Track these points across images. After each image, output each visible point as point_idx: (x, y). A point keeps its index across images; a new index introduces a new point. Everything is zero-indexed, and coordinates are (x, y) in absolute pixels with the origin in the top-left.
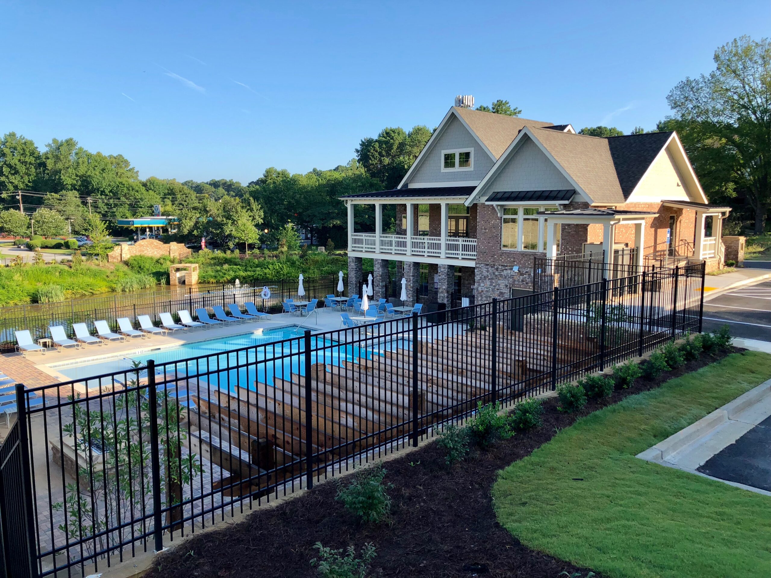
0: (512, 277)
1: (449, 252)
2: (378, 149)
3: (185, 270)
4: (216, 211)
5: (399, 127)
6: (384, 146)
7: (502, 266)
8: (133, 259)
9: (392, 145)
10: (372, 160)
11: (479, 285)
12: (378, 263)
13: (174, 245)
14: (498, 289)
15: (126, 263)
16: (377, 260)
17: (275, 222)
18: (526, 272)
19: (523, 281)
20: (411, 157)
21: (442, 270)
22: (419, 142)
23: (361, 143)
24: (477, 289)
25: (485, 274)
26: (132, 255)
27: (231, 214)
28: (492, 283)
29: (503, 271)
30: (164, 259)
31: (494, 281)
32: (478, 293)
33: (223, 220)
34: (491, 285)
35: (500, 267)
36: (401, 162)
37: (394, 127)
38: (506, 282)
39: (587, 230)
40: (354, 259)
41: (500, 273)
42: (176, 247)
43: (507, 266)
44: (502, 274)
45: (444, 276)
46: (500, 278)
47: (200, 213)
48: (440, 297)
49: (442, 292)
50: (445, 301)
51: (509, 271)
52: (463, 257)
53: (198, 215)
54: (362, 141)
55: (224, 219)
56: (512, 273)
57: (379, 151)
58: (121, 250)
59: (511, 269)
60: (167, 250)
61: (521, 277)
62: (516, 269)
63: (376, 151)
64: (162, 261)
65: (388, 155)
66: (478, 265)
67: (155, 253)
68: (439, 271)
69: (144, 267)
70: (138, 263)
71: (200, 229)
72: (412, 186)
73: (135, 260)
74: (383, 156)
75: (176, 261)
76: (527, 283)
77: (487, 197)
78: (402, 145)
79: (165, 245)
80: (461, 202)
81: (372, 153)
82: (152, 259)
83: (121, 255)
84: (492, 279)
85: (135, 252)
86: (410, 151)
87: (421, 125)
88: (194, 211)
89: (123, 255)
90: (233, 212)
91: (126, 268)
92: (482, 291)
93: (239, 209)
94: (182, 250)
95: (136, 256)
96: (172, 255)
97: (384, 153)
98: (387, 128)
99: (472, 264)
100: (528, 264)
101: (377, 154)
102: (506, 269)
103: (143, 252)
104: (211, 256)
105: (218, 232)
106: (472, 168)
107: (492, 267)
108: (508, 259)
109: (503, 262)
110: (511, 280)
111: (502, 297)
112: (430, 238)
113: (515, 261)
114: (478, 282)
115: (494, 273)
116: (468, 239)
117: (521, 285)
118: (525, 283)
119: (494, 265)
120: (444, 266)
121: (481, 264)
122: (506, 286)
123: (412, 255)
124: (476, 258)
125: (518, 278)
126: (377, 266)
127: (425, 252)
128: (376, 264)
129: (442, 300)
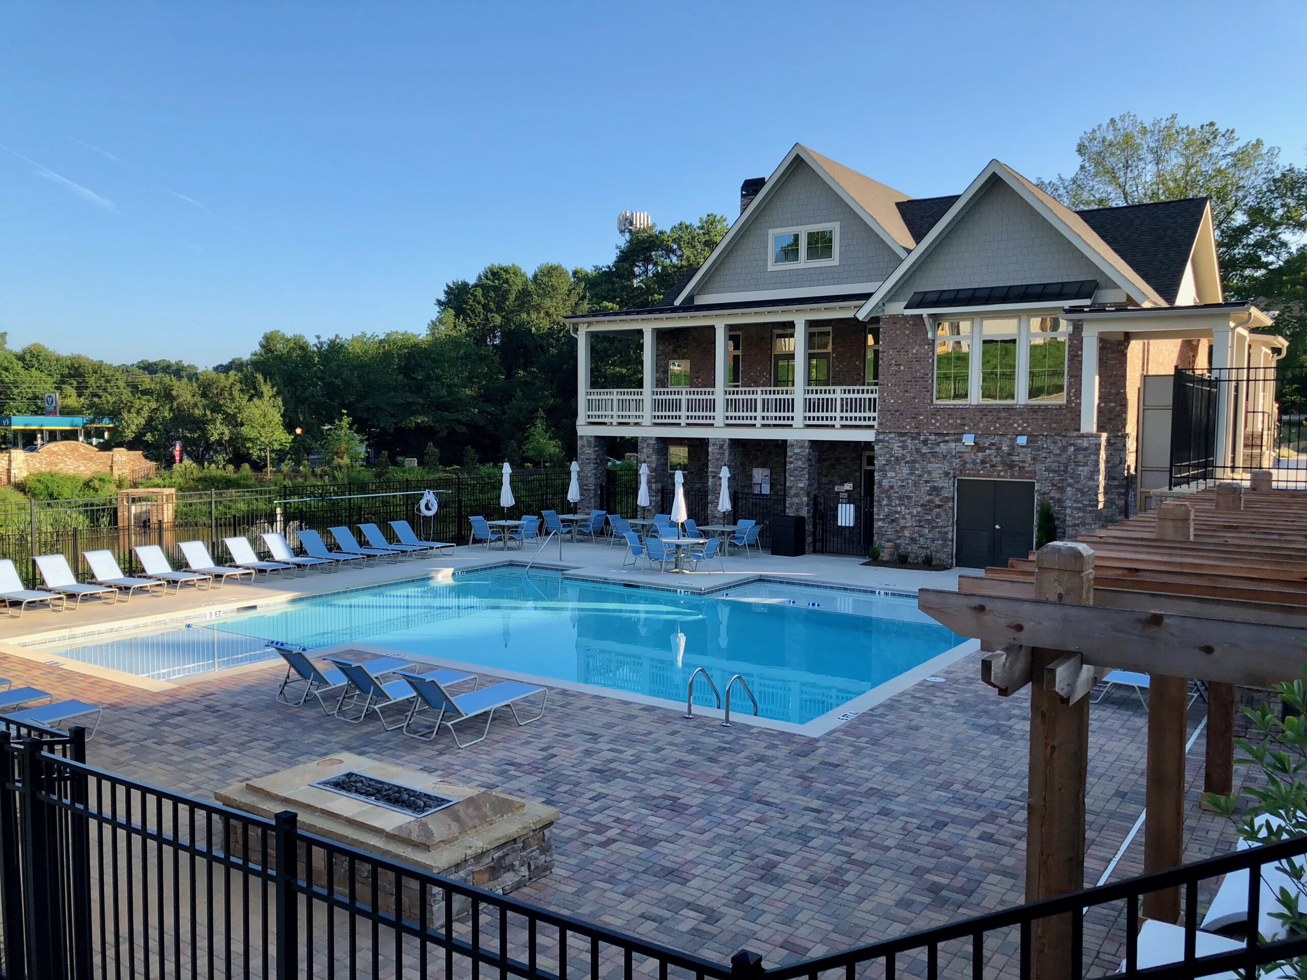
0: (960, 455)
1: (812, 414)
2: (482, 299)
3: (146, 499)
4: (189, 397)
5: (513, 265)
6: (492, 294)
7: (936, 434)
8: (35, 478)
9: (507, 292)
10: (470, 318)
11: (885, 476)
12: (648, 445)
13: (121, 455)
14: (927, 482)
15: (21, 487)
16: (645, 439)
17: (304, 418)
18: (992, 444)
19: (983, 462)
20: (542, 315)
21: (796, 451)
22: (554, 290)
23: (446, 289)
24: (880, 483)
25: (897, 450)
26: (33, 471)
27: (221, 402)
28: (913, 469)
29: (938, 444)
30: (100, 480)
31: (917, 466)
32: (882, 492)
33: (205, 415)
34: (911, 474)
35: (933, 437)
36: (522, 324)
37: (505, 263)
38: (946, 467)
39: (1125, 355)
40: (592, 440)
41: (931, 448)
42: (124, 458)
43: (947, 435)
44: (937, 450)
45: (800, 463)
46: (932, 460)
47: (157, 401)
48: (792, 504)
49: (796, 495)
50: (804, 513)
51: (953, 445)
52: (844, 423)
53: (154, 405)
54: (448, 287)
55: (208, 412)
56: (960, 448)
57: (483, 302)
58: (10, 461)
59: (960, 440)
60: (105, 463)
61: (980, 454)
62: (969, 440)
63: (479, 303)
64: (96, 483)
65: (499, 309)
66: (881, 437)
67: (82, 468)
68: (789, 454)
69: (60, 494)
70: (47, 487)
71: (159, 430)
72: (700, 300)
73: (39, 481)
74: (492, 311)
75: (126, 483)
76: (993, 466)
77: (906, 303)
78: (524, 294)
79: (101, 453)
80: (848, 315)
81: (471, 306)
82: (72, 479)
83: (9, 471)
84: (914, 461)
85: (38, 465)
86: (538, 305)
87: (554, 262)
88: (145, 397)
89: (12, 471)
90: (225, 399)
91: (19, 497)
92: (891, 487)
93: (236, 393)
94: (138, 463)
95: (41, 474)
96: (116, 473)
97: (492, 306)
98: (492, 265)
99: (867, 436)
100: (996, 428)
101: (479, 308)
102: (947, 441)
103: (56, 465)
104: (197, 473)
105: (196, 435)
106: (834, 261)
107: (913, 439)
108: (951, 421)
109: (939, 428)
110: (956, 462)
111: (937, 496)
112: (772, 389)
113: (965, 425)
114: (882, 470)
115: (918, 451)
116: (856, 388)
117: (979, 470)
118: (988, 465)
119: (919, 434)
120: (800, 443)
121: (890, 433)
122: (947, 474)
123: (728, 425)
124: (875, 423)
125: (973, 457)
126: (645, 450)
127: (755, 418)
128: (643, 448)
129: (797, 511)
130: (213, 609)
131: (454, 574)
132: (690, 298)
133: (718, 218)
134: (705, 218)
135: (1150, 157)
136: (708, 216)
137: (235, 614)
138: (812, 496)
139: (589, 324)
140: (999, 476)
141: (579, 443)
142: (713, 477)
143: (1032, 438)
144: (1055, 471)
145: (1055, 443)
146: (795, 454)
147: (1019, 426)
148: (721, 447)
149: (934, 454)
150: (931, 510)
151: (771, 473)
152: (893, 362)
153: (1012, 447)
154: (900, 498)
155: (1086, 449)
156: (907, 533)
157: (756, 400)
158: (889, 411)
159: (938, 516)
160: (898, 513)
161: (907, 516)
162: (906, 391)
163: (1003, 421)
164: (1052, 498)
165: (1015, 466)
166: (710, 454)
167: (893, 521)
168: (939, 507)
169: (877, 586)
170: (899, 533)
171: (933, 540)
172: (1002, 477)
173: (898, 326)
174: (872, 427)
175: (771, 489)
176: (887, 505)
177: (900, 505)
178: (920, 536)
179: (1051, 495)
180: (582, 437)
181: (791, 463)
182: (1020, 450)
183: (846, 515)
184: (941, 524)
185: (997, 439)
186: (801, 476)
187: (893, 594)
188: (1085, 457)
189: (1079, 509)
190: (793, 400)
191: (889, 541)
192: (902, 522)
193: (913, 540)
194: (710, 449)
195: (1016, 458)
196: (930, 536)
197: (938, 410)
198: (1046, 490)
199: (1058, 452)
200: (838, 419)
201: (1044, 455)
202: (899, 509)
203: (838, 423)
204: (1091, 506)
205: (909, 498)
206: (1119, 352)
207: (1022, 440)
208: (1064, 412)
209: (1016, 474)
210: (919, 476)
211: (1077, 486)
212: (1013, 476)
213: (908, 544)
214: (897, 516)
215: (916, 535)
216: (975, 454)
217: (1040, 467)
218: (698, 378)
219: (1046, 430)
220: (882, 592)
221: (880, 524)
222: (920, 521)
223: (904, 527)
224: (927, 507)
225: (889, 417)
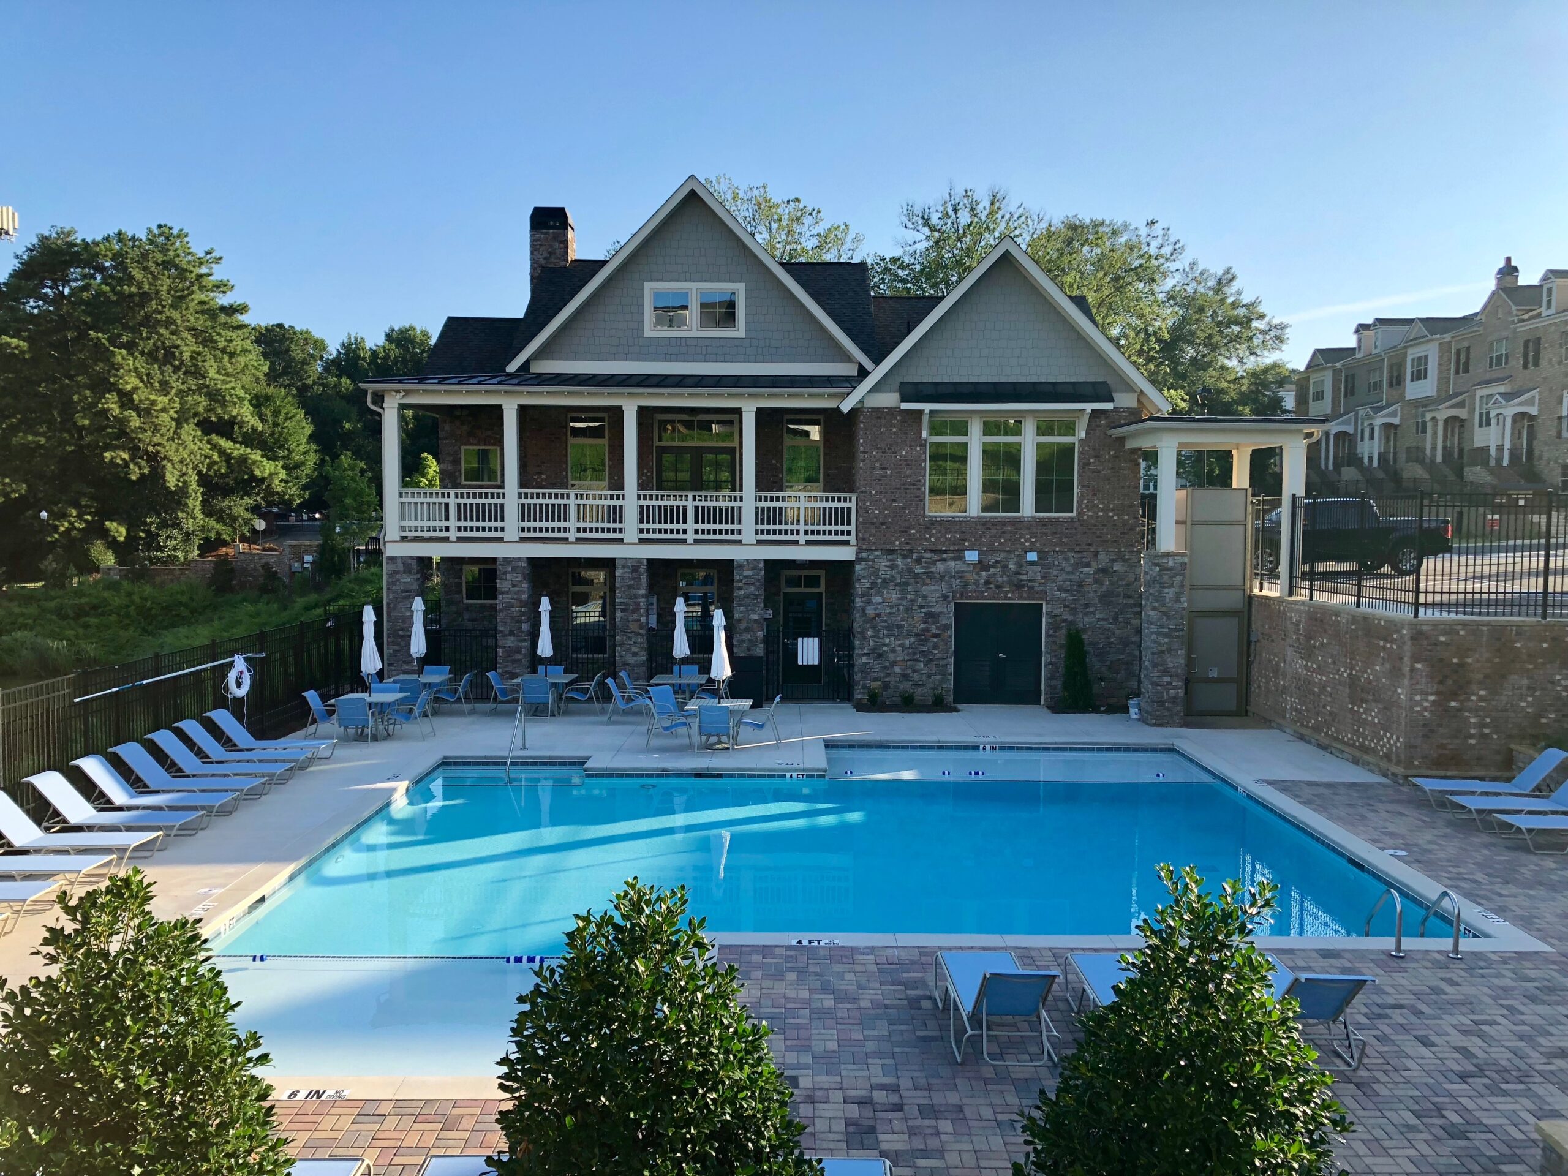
0: (960, 575)
1: (766, 527)
7: (932, 551)
11: (869, 602)
14: (921, 607)
18: (997, 562)
19: (987, 583)
21: (747, 573)
24: (864, 610)
25: (885, 571)
28: (904, 592)
29: (934, 563)
31: (910, 588)
32: (865, 622)
35: (928, 555)
38: (943, 588)
41: (927, 568)
43: (945, 552)
44: (933, 569)
45: (752, 588)
46: (928, 581)
48: (742, 641)
49: (748, 630)
50: (760, 651)
51: (952, 563)
52: (810, 537)
56: (959, 566)
59: (961, 558)
61: (984, 573)
62: (971, 557)
66: (864, 555)
68: (737, 577)
72: (538, 368)
76: (998, 587)
84: (907, 584)
92: (878, 615)
99: (845, 554)
100: (1000, 544)
102: (945, 560)
106: (739, 331)
107: (905, 557)
111: (934, 623)
113: (965, 540)
118: (992, 586)
122: (945, 597)
130: (227, 916)
138: (768, 629)
140: (1006, 598)
141: (388, 568)
142: (623, 611)
143: (1042, 555)
144: (1067, 591)
145: (1067, 559)
146: (745, 577)
147: (1026, 541)
148: (635, 569)
149: (930, 575)
150: (926, 640)
151: (658, 600)
152: (877, 465)
153: (1020, 565)
154: (889, 628)
156: (897, 669)
157: (685, 507)
158: (873, 523)
159: (935, 647)
160: (885, 645)
161: (899, 649)
162: (894, 501)
163: (1008, 536)
164: (1065, 621)
165: (1023, 586)
166: (618, 580)
167: (880, 655)
168: (935, 636)
170: (887, 669)
171: (929, 676)
172: (1010, 599)
173: (883, 421)
175: (658, 621)
176: (872, 637)
177: (889, 636)
178: (914, 671)
179: (1064, 617)
180: (392, 559)
181: (740, 588)
182: (1029, 568)
183: (808, 651)
184: (939, 655)
185: (1002, 557)
186: (755, 605)
187: (1001, 748)
191: (876, 679)
192: (891, 656)
193: (905, 677)
195: (1024, 577)
196: (926, 670)
197: (933, 522)
198: (1057, 611)
199: (1070, 569)
200: (802, 532)
201: (1055, 573)
202: (887, 641)
203: (802, 538)
205: (900, 627)
207: (1032, 557)
208: (1075, 525)
209: (1025, 595)
210: (911, 600)
212: (1021, 598)
213: (900, 682)
214: (885, 649)
215: (909, 671)
216: (977, 574)
217: (1051, 586)
219: (1056, 545)
221: (864, 659)
222: (915, 654)
223: (894, 663)
224: (922, 637)
225: (874, 531)
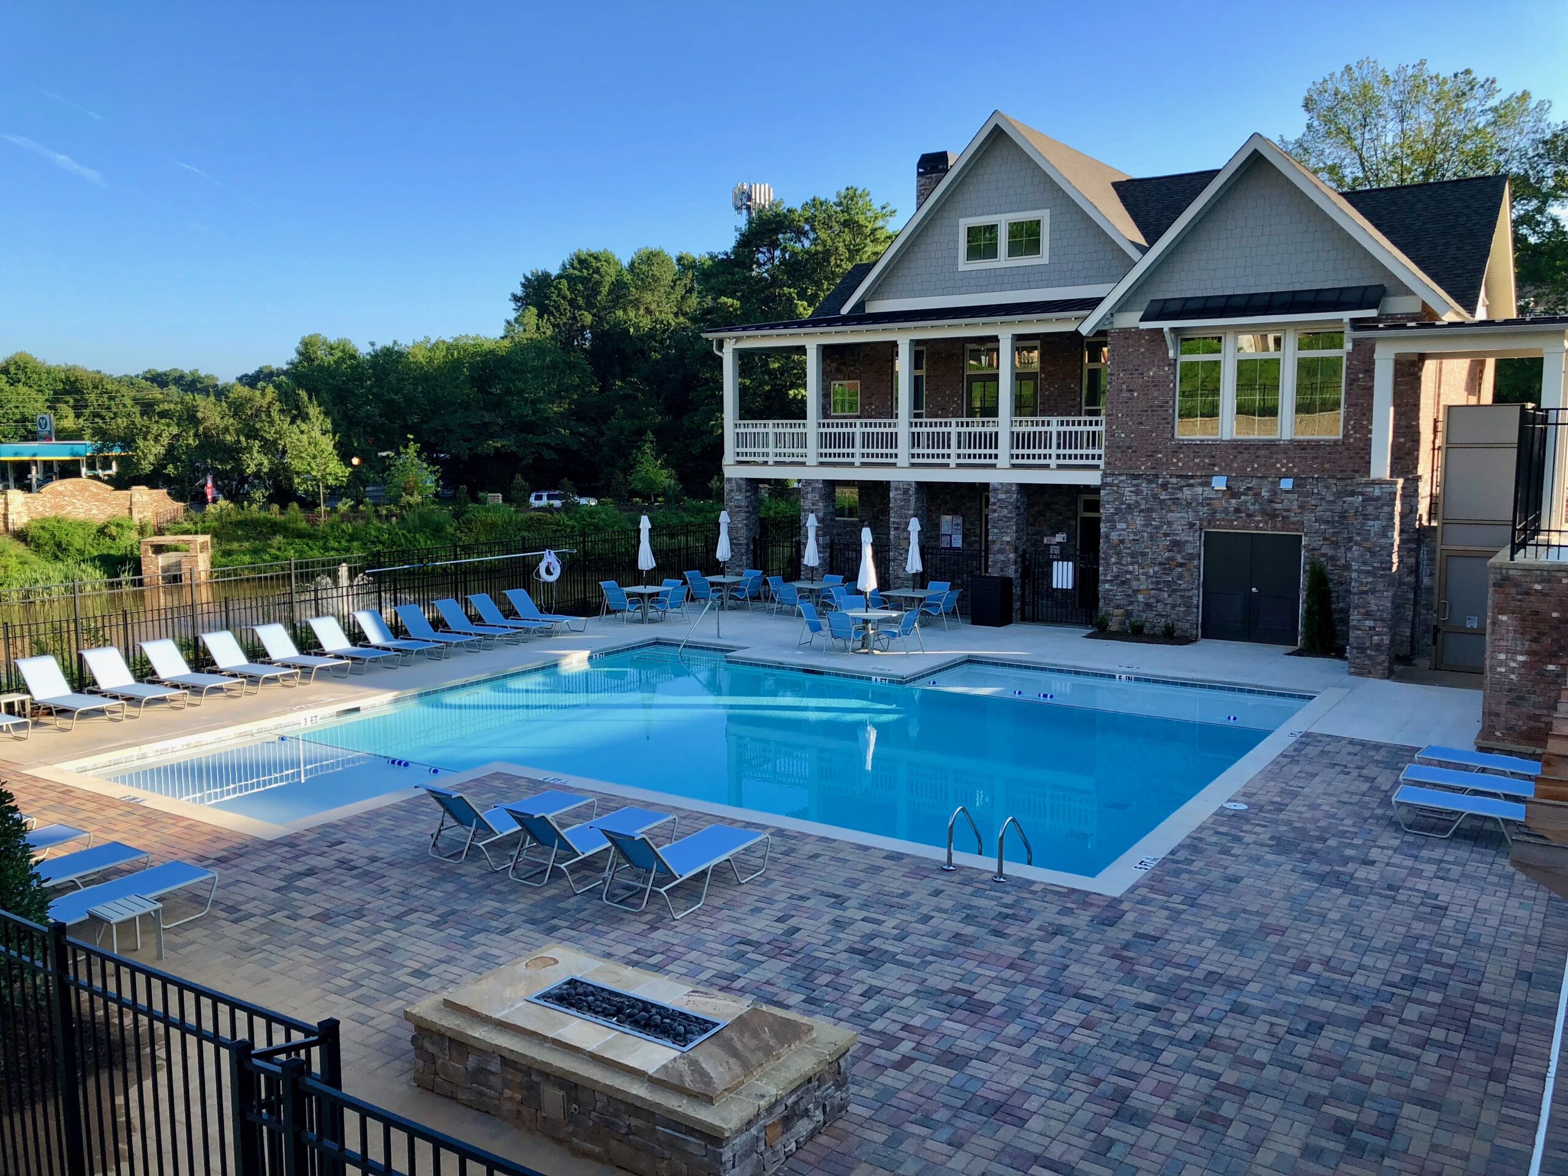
0: (1208, 502)
1: (1020, 451)
2: (568, 293)
3: (176, 549)
4: (218, 419)
5: (605, 250)
6: (580, 287)
7: (1178, 476)
8: (38, 525)
9: (599, 283)
10: (554, 316)
11: (1113, 528)
12: (813, 489)
13: (141, 493)
14: (1166, 535)
15: (21, 536)
16: (808, 482)
17: (359, 444)
18: (1248, 489)
19: (1237, 511)
20: (642, 312)
21: (1002, 496)
22: (655, 281)
23: (523, 281)
24: (1107, 537)
25: (1130, 497)
26: (34, 516)
27: (258, 426)
28: (1149, 519)
29: (1181, 488)
30: (118, 525)
31: (1154, 515)
32: (1110, 548)
33: (239, 441)
34: (1146, 525)
35: (1174, 480)
36: (617, 324)
37: (595, 249)
38: (1190, 516)
39: (1419, 379)
40: (743, 483)
41: (1172, 494)
42: (146, 498)
43: (1192, 477)
44: (1179, 496)
45: (1005, 511)
46: (1173, 508)
47: (178, 425)
48: (996, 562)
49: (1001, 551)
50: (1011, 572)
51: (1199, 490)
52: (1062, 462)
53: (175, 430)
54: (526, 278)
55: (242, 439)
56: (1208, 493)
57: (569, 297)
58: (6, 504)
59: (1208, 484)
60: (123, 505)
61: (1234, 501)
62: (1219, 483)
63: (564, 298)
64: (113, 530)
65: (590, 306)
66: (1109, 480)
67: (94, 511)
68: (992, 500)
69: (69, 544)
70: (53, 536)
71: (183, 461)
72: (874, 309)
73: (43, 528)
74: (580, 308)
75: (150, 529)
76: (1249, 516)
77: (1141, 313)
78: (619, 286)
79: (117, 492)
80: (1070, 327)
81: (555, 301)
82: (83, 525)
83: (5, 516)
84: (1150, 510)
85: (41, 509)
86: (637, 299)
87: (654, 246)
88: (163, 421)
89: (10, 517)
90: (263, 421)
91: (20, 548)
92: (1122, 541)
93: (275, 415)
94: (162, 503)
95: (45, 519)
96: (136, 516)
97: (581, 301)
98: (579, 250)
99: (1092, 478)
100: (1253, 469)
101: (565, 305)
102: (1192, 485)
103: (63, 508)
104: (235, 517)
105: (229, 467)
106: (1043, 258)
107: (1150, 482)
108: (1197, 460)
109: (1182, 468)
110: (1204, 511)
111: (1179, 552)
112: (965, 420)
113: (1214, 465)
114: (1111, 520)
115: (1155, 497)
116: (1071, 419)
117: (1232, 521)
118: (1243, 515)
119: (1157, 476)
120: (1006, 487)
121: (1120, 475)
122: (1191, 525)
123: (913, 465)
124: (1101, 463)
125: (1225, 505)
126: (809, 496)
127: (949, 456)
128: (807, 493)
129: (1002, 571)
130: (309, 713)
131: (590, 658)
132: (860, 305)
133: (859, 192)
134: (843, 192)
135: (1391, 113)
136: (847, 189)
137: (335, 719)
138: (1020, 551)
139: (738, 339)
140: (1257, 528)
141: (727, 487)
142: (896, 529)
143: (1299, 483)
144: (1327, 522)
145: (1328, 487)
146: (999, 500)
147: (1282, 466)
148: (906, 492)
149: (1176, 501)
150: (1171, 569)
151: (964, 521)
152: (1124, 387)
153: (1274, 492)
154: (1133, 555)
155: (1378, 499)
156: (1141, 598)
157: (949, 433)
158: (1118, 447)
159: (1180, 577)
160: (1127, 572)
161: (1142, 577)
162: (1141, 423)
163: (1262, 460)
164: (1324, 555)
165: (1277, 516)
166: (892, 501)
167: (1123, 583)
168: (1181, 565)
169: (1117, 668)
170: (1131, 598)
171: (1174, 607)
172: (1261, 529)
173: (1131, 342)
174: (1096, 467)
175: (963, 542)
176: (1116, 563)
177: (1132, 564)
178: (1157, 601)
179: (1323, 551)
180: (729, 479)
181: (995, 511)
182: (1284, 496)
183: (1063, 575)
184: (1184, 586)
185: (1254, 483)
186: (1007, 527)
187: (1137, 679)
188: (1376, 508)
189: (1368, 572)
190: (997, 433)
191: (1118, 607)
192: (1135, 584)
193: (1148, 606)
194: (891, 495)
195: (1279, 506)
196: (1170, 601)
197: (1181, 447)
198: (1317, 544)
199: (1332, 498)
200: (1054, 457)
201: (1313, 502)
202: (1131, 568)
203: (1053, 462)
204: (1384, 569)
205: (1144, 554)
206: (1411, 374)
207: (1287, 484)
208: (1340, 449)
209: (1279, 525)
210: (1156, 527)
211: (1367, 544)
212: (1274, 528)
213: (1143, 611)
214: (1128, 576)
215: (1153, 600)
216: (1227, 502)
217: (1309, 518)
218: (870, 404)
219: (1317, 471)
220: (1124, 677)
221: (1107, 586)
222: (1158, 583)
223: (1138, 591)
224: (1167, 566)
225: (1119, 455)
